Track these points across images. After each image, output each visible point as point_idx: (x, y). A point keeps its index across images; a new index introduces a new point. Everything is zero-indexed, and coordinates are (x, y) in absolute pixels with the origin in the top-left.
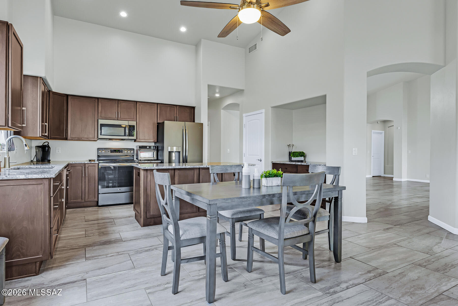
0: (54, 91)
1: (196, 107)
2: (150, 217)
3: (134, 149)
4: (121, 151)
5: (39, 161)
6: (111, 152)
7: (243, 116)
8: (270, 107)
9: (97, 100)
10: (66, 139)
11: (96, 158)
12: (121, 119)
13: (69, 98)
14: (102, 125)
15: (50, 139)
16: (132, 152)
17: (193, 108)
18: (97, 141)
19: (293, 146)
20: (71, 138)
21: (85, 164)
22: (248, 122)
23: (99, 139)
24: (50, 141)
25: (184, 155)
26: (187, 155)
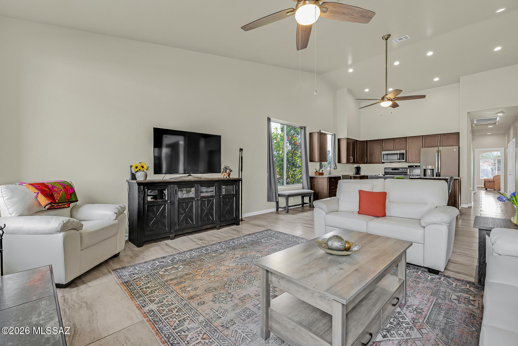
1: (460, 132)
3: (407, 168)
4: (398, 169)
6: (392, 170)
9: (381, 141)
12: (396, 150)
13: (368, 142)
16: (405, 170)
17: (458, 134)
20: (369, 162)
23: (383, 162)
25: (437, 171)
26: (439, 171)
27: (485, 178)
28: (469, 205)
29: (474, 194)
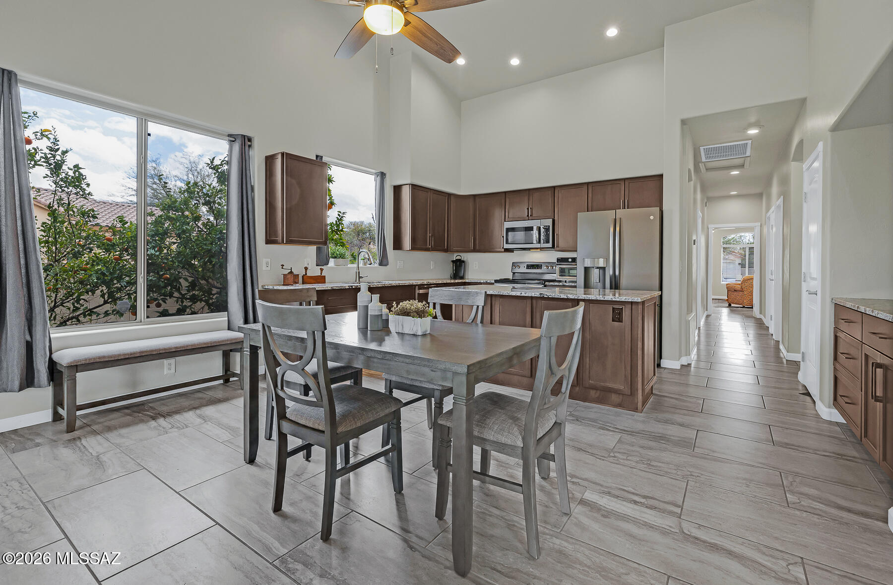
1: (663, 174)
3: (555, 264)
4: (540, 267)
6: (527, 268)
7: (804, 170)
9: (504, 196)
14: (508, 230)
17: (662, 178)
23: (505, 249)
25: (611, 273)
26: (617, 273)
27: (729, 281)
28: (684, 361)
29: (708, 316)
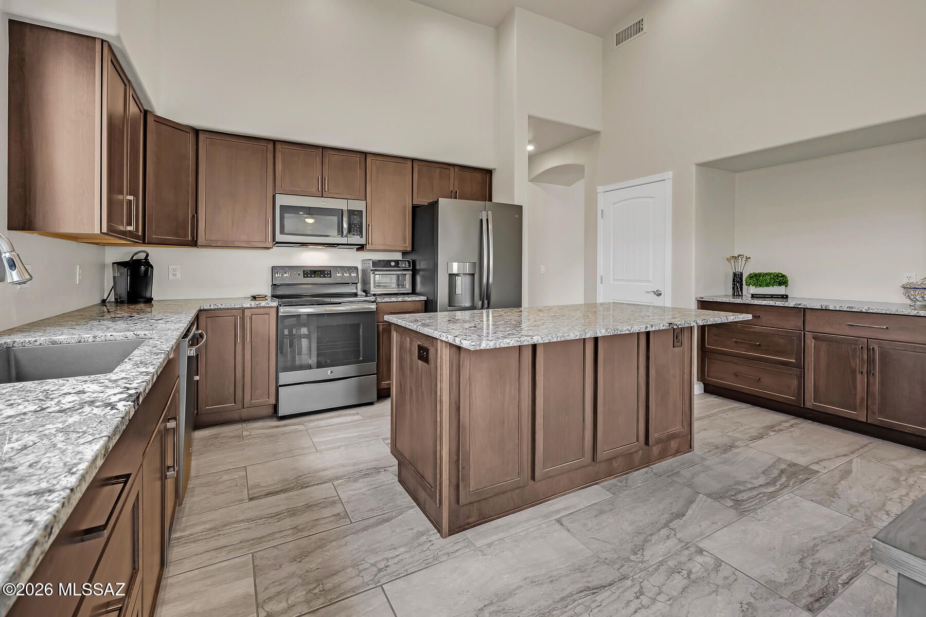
0: (160, 113)
1: (495, 169)
2: (468, 501)
3: (356, 268)
4: (328, 274)
5: (122, 302)
6: (304, 277)
7: (598, 191)
8: (694, 166)
9: (271, 146)
10: (194, 243)
11: (267, 291)
12: (330, 196)
13: (202, 137)
14: (284, 208)
15: (150, 243)
16: (353, 275)
17: (489, 172)
18: (272, 248)
19: (747, 258)
20: (206, 242)
21: (243, 310)
22: (613, 204)
23: (277, 243)
24: (149, 249)
25: (484, 281)
26: (491, 281)
